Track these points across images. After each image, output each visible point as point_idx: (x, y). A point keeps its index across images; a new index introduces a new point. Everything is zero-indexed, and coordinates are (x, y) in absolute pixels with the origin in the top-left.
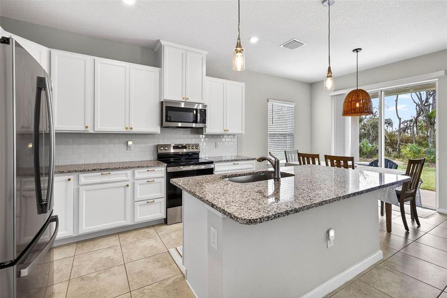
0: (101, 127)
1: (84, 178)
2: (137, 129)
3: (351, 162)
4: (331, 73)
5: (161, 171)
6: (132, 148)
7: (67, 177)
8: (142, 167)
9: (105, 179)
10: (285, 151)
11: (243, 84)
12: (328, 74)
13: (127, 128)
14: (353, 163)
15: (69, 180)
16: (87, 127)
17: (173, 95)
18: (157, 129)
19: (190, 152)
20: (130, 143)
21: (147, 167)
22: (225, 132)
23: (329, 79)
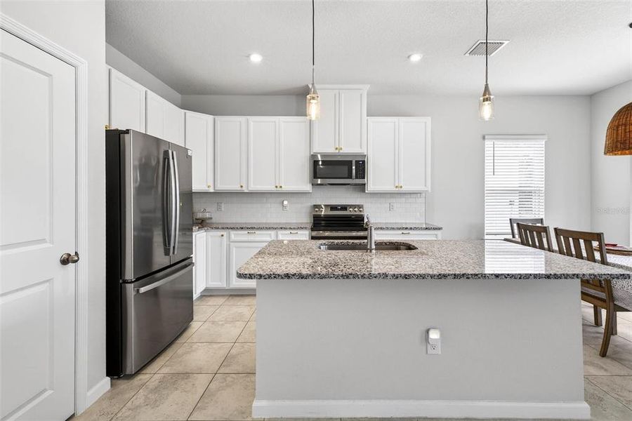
0: (254, 187)
1: (234, 235)
2: (286, 188)
3: (597, 243)
4: (489, 94)
5: (306, 235)
6: (288, 209)
7: (219, 233)
8: (285, 229)
9: (251, 238)
10: (510, 219)
11: (428, 120)
12: (484, 95)
13: (276, 187)
14: (600, 245)
15: (222, 236)
16: (242, 187)
17: (326, 146)
18: (308, 187)
19: (353, 215)
20: (285, 203)
21: (290, 228)
22: (397, 189)
23: (486, 103)
